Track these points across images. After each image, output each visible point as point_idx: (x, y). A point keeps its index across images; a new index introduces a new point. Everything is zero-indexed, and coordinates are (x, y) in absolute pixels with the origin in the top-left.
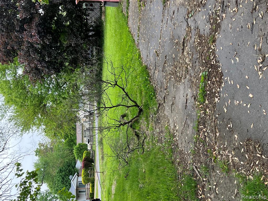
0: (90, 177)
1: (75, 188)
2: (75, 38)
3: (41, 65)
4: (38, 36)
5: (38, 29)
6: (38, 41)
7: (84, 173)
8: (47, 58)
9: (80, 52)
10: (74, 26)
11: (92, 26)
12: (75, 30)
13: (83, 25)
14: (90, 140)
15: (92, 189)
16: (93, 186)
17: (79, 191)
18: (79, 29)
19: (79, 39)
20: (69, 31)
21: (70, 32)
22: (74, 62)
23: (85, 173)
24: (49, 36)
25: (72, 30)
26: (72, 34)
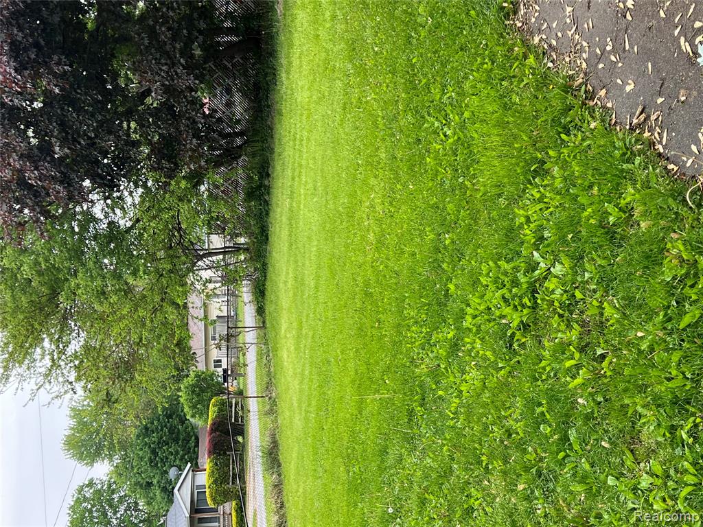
0: (233, 483)
1: (188, 515)
2: (164, 68)
3: (36, 172)
4: (12, 64)
5: (10, 35)
6: (17, 84)
7: (213, 472)
8: (57, 149)
9: (188, 119)
10: (162, 17)
11: (229, 15)
12: (164, 34)
13: (195, 15)
14: (229, 373)
15: (237, 517)
16: (241, 510)
17: (199, 518)
18: (180, 29)
19: (179, 71)
20: (143, 39)
21: (146, 42)
22: (165, 152)
23: (216, 472)
24: (58, 64)
25: (153, 34)
26: (153, 51)
